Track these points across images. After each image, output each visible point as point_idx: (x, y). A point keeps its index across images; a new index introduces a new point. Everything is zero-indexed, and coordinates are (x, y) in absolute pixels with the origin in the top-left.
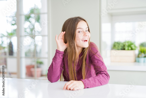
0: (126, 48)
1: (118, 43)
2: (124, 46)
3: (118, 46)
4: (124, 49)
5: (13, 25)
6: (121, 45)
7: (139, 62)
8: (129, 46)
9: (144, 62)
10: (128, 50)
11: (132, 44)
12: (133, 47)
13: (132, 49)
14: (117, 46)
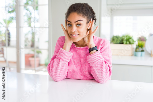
0: (125, 42)
1: (117, 37)
2: (122, 40)
3: (117, 40)
4: (123, 43)
5: (9, 12)
6: (119, 39)
7: (136, 55)
8: (128, 40)
9: (141, 56)
10: (126, 44)
11: (130, 38)
12: (131, 42)
13: (130, 43)
14: (115, 40)
